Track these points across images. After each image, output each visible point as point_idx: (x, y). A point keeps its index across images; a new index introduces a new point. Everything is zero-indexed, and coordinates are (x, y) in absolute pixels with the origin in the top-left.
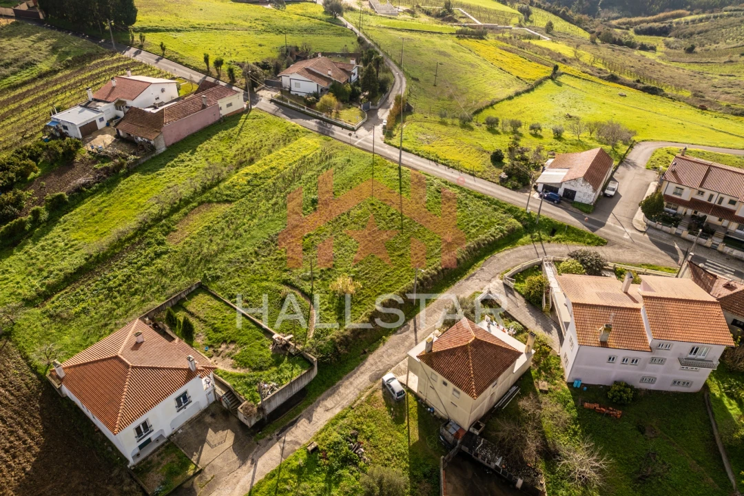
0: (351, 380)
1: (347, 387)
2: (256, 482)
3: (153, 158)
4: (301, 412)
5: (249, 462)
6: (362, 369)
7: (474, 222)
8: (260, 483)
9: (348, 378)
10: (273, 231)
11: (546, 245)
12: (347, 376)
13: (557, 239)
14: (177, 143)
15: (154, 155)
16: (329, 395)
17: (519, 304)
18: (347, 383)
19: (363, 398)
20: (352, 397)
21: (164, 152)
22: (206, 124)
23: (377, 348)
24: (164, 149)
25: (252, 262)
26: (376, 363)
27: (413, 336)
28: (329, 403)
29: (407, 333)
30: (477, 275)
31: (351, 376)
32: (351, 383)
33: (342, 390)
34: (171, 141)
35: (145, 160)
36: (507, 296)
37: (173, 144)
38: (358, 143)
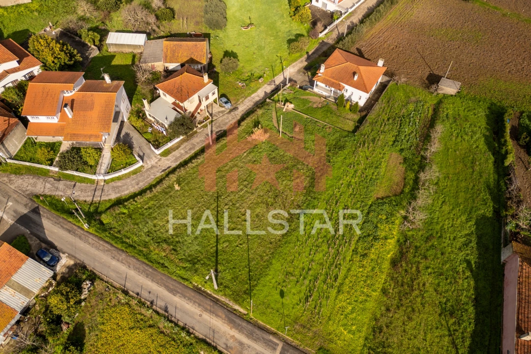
0: (248, 108)
1: (250, 105)
2: (282, 73)
5: (287, 78)
6: (243, 113)
8: (280, 73)
11: (89, 199)
16: (258, 101)
17: (138, 149)
18: (250, 107)
20: (247, 101)
26: (235, 115)
27: (214, 129)
28: (257, 99)
29: (218, 130)
30: (161, 171)
31: (248, 109)
33: (252, 104)
34: (507, 271)
36: (144, 154)
38: (275, 349)
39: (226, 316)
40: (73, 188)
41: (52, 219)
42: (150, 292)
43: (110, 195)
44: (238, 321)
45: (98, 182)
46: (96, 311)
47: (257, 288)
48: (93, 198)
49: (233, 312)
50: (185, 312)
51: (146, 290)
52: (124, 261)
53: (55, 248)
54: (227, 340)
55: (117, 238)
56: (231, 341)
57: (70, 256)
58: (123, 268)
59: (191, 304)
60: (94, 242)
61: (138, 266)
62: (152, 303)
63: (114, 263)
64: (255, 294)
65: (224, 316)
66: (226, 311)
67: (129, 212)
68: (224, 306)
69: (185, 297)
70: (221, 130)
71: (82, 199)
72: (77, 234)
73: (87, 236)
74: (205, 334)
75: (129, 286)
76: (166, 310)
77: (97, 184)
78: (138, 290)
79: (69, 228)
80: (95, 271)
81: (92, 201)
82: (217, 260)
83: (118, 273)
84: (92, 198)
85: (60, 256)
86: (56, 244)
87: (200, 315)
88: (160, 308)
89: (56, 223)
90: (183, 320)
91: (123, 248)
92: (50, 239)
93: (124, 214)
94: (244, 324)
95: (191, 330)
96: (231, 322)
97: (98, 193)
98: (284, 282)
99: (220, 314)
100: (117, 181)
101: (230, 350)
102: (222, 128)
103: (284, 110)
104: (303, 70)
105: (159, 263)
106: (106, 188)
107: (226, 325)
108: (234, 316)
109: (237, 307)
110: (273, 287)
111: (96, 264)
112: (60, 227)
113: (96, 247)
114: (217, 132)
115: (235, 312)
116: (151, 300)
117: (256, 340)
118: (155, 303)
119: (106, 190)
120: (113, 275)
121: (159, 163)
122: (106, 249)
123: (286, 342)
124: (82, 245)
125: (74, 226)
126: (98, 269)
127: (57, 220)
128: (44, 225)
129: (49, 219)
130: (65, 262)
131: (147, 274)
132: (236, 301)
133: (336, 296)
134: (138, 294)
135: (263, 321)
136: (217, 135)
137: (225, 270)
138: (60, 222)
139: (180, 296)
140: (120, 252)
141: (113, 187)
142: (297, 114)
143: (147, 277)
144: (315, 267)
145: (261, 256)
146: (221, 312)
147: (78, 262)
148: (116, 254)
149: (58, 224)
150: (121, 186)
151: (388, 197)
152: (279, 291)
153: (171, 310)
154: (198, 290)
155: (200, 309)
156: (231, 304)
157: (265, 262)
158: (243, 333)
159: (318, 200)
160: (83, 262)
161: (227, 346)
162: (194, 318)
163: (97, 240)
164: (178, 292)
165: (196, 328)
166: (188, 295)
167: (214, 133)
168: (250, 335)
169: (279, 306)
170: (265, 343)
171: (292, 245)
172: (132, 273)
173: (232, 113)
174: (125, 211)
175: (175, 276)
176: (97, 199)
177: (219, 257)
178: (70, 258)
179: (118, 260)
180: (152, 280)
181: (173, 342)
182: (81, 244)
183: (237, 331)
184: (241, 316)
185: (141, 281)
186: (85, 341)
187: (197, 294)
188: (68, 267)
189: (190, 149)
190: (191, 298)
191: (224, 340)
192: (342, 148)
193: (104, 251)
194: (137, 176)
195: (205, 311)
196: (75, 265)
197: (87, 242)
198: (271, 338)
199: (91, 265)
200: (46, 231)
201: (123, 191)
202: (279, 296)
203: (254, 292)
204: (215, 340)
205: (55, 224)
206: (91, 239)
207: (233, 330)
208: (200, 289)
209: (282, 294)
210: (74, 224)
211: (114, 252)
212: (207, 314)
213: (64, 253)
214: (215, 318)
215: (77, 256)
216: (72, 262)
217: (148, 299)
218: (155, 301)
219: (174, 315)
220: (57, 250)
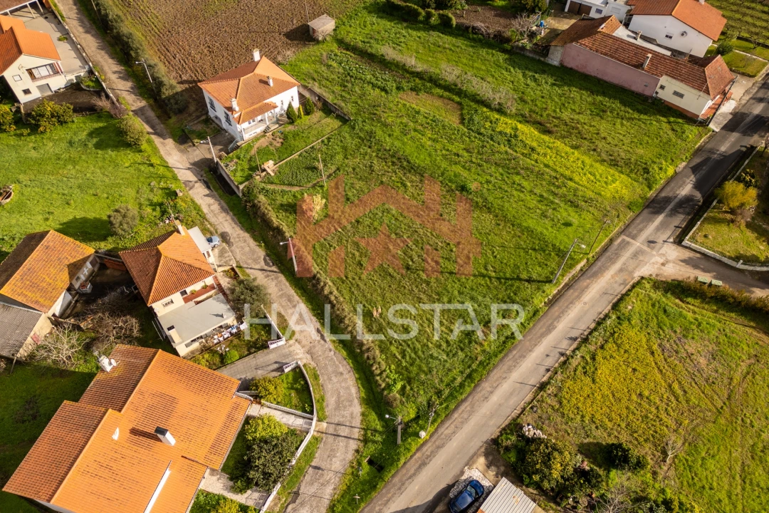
0: (230, 221)
1: (225, 217)
2: (174, 169)
3: (539, 60)
4: (216, 191)
5: (191, 167)
6: (238, 229)
7: (413, 355)
8: (173, 172)
9: (233, 219)
10: (414, 158)
11: (353, 445)
12: (235, 219)
13: (359, 464)
14: (577, 72)
15: (542, 59)
16: (222, 207)
17: (260, 372)
18: (228, 218)
19: (209, 226)
20: (213, 220)
21: (555, 66)
22: (626, 85)
23: (255, 240)
24: (556, 63)
25: (370, 147)
26: (238, 238)
27: (257, 267)
28: (216, 207)
29: (263, 263)
30: (322, 342)
31: (234, 221)
32: (227, 220)
33: (223, 215)
34: (570, 63)
35: (531, 55)
36: (276, 362)
37: (571, 69)
38: (628, 243)
39: (589, 278)
40: (323, 470)
41: (390, 495)
42: (547, 356)
43: (352, 414)
44: (595, 269)
45: (318, 432)
46: (564, 426)
47: (558, 244)
48: (353, 439)
49: (583, 272)
50: (579, 319)
51: (543, 360)
52: (495, 385)
53: (450, 487)
54: (616, 282)
55: (451, 395)
56: (617, 278)
57: (470, 463)
58: (506, 387)
59: (570, 311)
60: (453, 426)
61: (505, 367)
62: (562, 354)
63: (495, 398)
64: (565, 247)
65: (588, 281)
66: (582, 278)
67: (402, 380)
68: (575, 280)
69: (559, 317)
70: (265, 259)
71: (350, 456)
72: (432, 452)
73: (439, 436)
74: (607, 302)
75: (535, 380)
76: (575, 339)
77: (322, 433)
78: (542, 369)
79: (417, 465)
80: (503, 426)
81: (359, 440)
82: (512, 279)
83: (511, 394)
84: (351, 441)
85: (465, 480)
86: (443, 485)
87: (585, 303)
88: (571, 346)
89: (400, 489)
90: (588, 323)
91: (473, 385)
92: (430, 497)
93: (403, 388)
94: (599, 264)
95: (602, 316)
96: (596, 275)
97: (344, 431)
98: (553, 221)
99: (585, 284)
100: (325, 404)
101: (627, 282)
102: (260, 257)
103: (273, 174)
104: (182, 147)
105: (504, 342)
106: (336, 420)
107: (599, 281)
108: (589, 271)
109: (578, 267)
110: (558, 231)
111: (491, 423)
112: (410, 480)
113: (462, 423)
114: (267, 264)
115: (584, 270)
116: (558, 355)
117: (617, 256)
118: (564, 351)
119: (341, 420)
120: (513, 401)
121: (304, 342)
122: (468, 408)
123: (622, 232)
124: (455, 444)
125: (416, 457)
126: (502, 421)
127: (394, 485)
128: (399, 509)
129: (388, 501)
130: (478, 472)
131: (520, 357)
132: (571, 267)
133: (575, 182)
134: (548, 370)
135: (597, 248)
136: (273, 265)
137: (528, 271)
138: (400, 481)
139: (558, 322)
140: (479, 389)
141: (337, 408)
142: (286, 163)
143: (525, 357)
144: (539, 191)
145: (513, 237)
146: (583, 283)
147: (483, 450)
148: (480, 395)
149: (403, 484)
150: (339, 397)
151: (462, 115)
152: (563, 227)
153: (575, 334)
154: (551, 303)
155: (577, 303)
156: (574, 272)
157: (523, 234)
158: (609, 266)
159: (448, 171)
160: (486, 442)
161: (622, 284)
162: (587, 310)
163: (450, 422)
164: (552, 323)
165: (600, 310)
166: (557, 314)
167: (266, 268)
168: (613, 261)
169: (581, 230)
170: (621, 249)
171: (507, 205)
172: (515, 375)
173: (232, 240)
174: (399, 386)
175: (528, 324)
176: (357, 433)
177: (508, 276)
178: (474, 463)
179: (492, 392)
180: (530, 351)
181: (616, 335)
182: (453, 445)
183: (607, 272)
184: (590, 265)
185: (530, 365)
186: (604, 443)
187: (557, 303)
188: (488, 467)
189: (290, 300)
190: (561, 310)
191: (616, 286)
192: (371, 134)
193: (472, 412)
194: (322, 374)
195: (579, 299)
196: (486, 455)
197: (449, 438)
198: (616, 243)
199: (492, 431)
200: (414, 504)
201: (350, 394)
202: (569, 228)
203: (562, 248)
204: (616, 294)
205: (403, 489)
206: (446, 430)
207: (605, 274)
208: (550, 301)
209: (568, 224)
210: (411, 457)
211: (476, 398)
212: (583, 296)
213: (462, 473)
214: (590, 290)
215: (472, 452)
216: (482, 461)
217: (556, 359)
218: (561, 350)
219: (581, 332)
220: (453, 485)
